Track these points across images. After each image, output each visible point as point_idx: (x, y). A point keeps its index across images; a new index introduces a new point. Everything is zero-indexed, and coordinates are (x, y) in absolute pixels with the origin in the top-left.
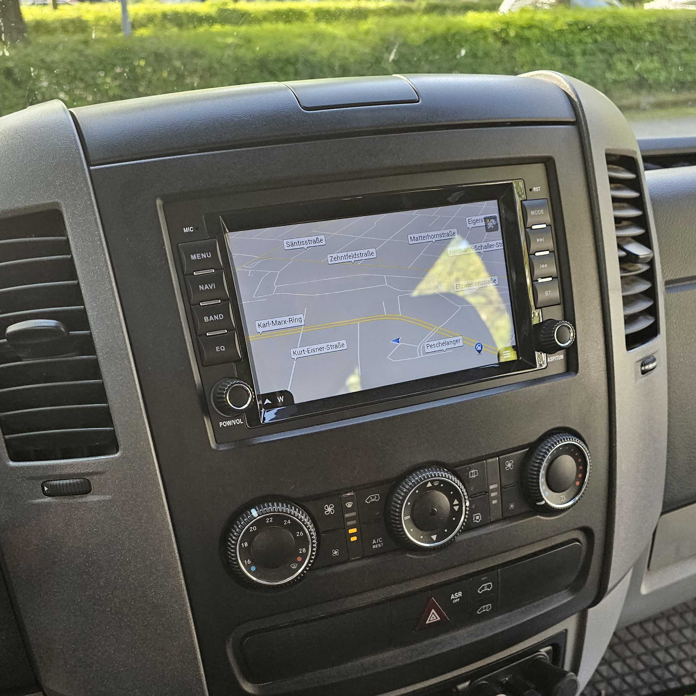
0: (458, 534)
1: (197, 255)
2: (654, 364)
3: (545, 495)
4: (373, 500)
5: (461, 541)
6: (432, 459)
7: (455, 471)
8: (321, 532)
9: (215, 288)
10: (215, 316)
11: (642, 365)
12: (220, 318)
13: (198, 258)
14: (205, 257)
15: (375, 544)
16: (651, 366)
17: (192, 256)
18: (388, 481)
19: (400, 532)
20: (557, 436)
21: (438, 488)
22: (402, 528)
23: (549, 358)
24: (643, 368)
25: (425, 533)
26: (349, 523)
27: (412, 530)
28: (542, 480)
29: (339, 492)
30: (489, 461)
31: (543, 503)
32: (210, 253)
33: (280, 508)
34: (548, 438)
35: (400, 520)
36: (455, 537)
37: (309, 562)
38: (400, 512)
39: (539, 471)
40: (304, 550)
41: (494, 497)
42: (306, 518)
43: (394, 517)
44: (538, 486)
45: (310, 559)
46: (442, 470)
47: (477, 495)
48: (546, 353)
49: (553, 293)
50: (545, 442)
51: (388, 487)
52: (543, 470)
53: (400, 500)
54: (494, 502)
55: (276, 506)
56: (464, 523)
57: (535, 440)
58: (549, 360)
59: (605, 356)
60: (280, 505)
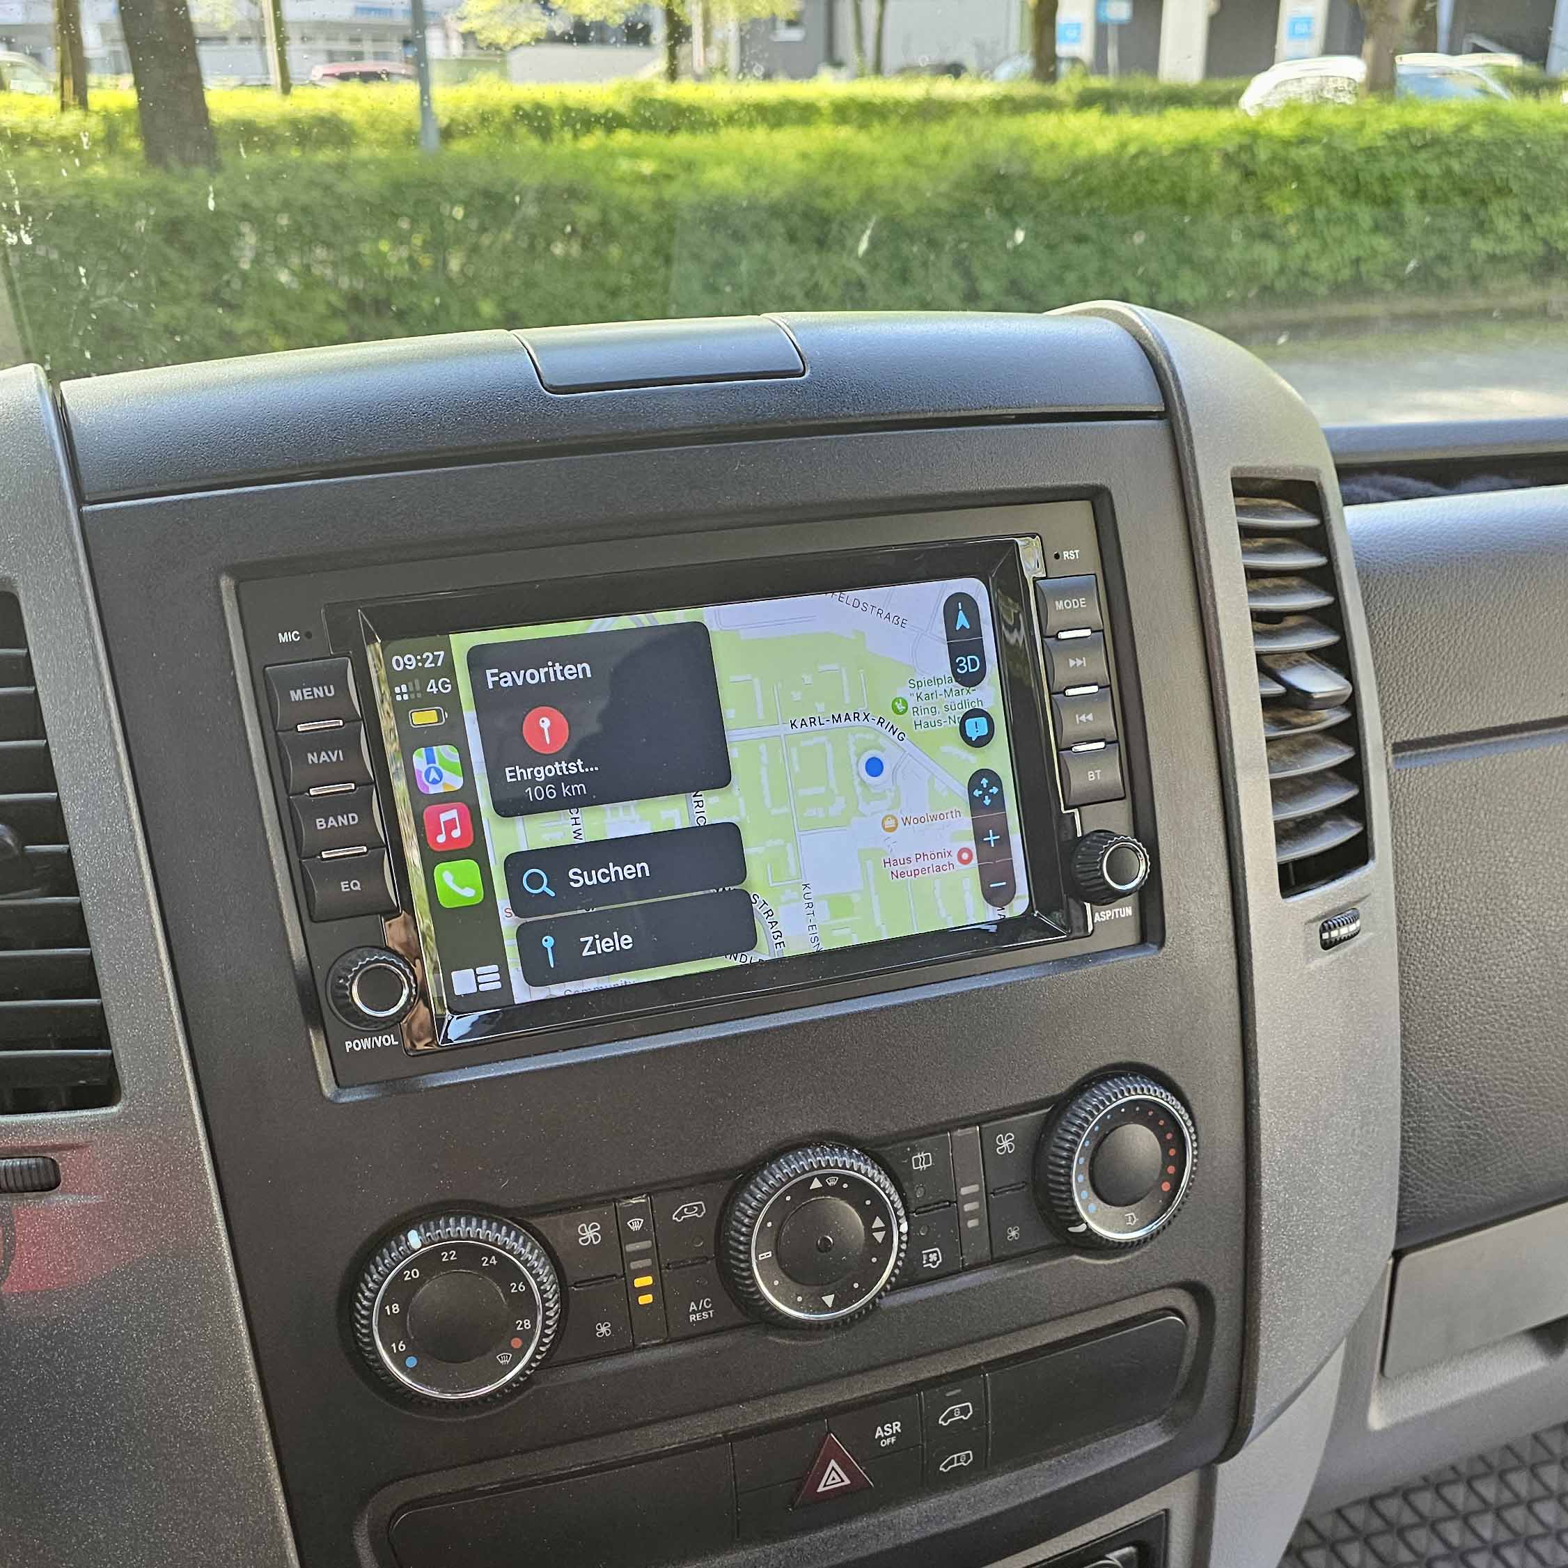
0: (883, 1294)
1: (304, 690)
2: (1353, 927)
3: (1087, 1212)
4: (691, 1214)
5: (892, 1310)
6: (827, 1127)
7: (876, 1153)
8: (570, 1281)
9: (342, 759)
10: (340, 818)
11: (1323, 930)
12: (352, 823)
13: (306, 698)
14: (322, 695)
15: (694, 1312)
16: (1344, 931)
17: (292, 693)
18: (727, 1174)
19: (749, 1286)
20: (1115, 1083)
21: (836, 1191)
22: (752, 1277)
23: (1097, 914)
24: (1326, 936)
25: (807, 1289)
26: (634, 1265)
27: (776, 1283)
28: (1079, 1179)
29: (609, 1198)
30: (959, 1132)
31: (1082, 1228)
32: (332, 687)
33: (472, 1230)
34: (1094, 1086)
35: (749, 1261)
36: (877, 1300)
37: (537, 1351)
38: (748, 1244)
39: (1070, 1159)
40: (527, 1324)
41: (971, 1212)
42: (531, 1252)
43: (735, 1254)
44: (1070, 1191)
45: (541, 1344)
46: (845, 1152)
47: (929, 1208)
48: (1092, 903)
49: (1106, 774)
50: (1087, 1095)
51: (724, 1187)
52: (1080, 1156)
53: (748, 1216)
54: (972, 1223)
55: (463, 1226)
56: (897, 1271)
57: (1063, 1090)
58: (1097, 918)
59: (1229, 909)
60: (474, 1223)
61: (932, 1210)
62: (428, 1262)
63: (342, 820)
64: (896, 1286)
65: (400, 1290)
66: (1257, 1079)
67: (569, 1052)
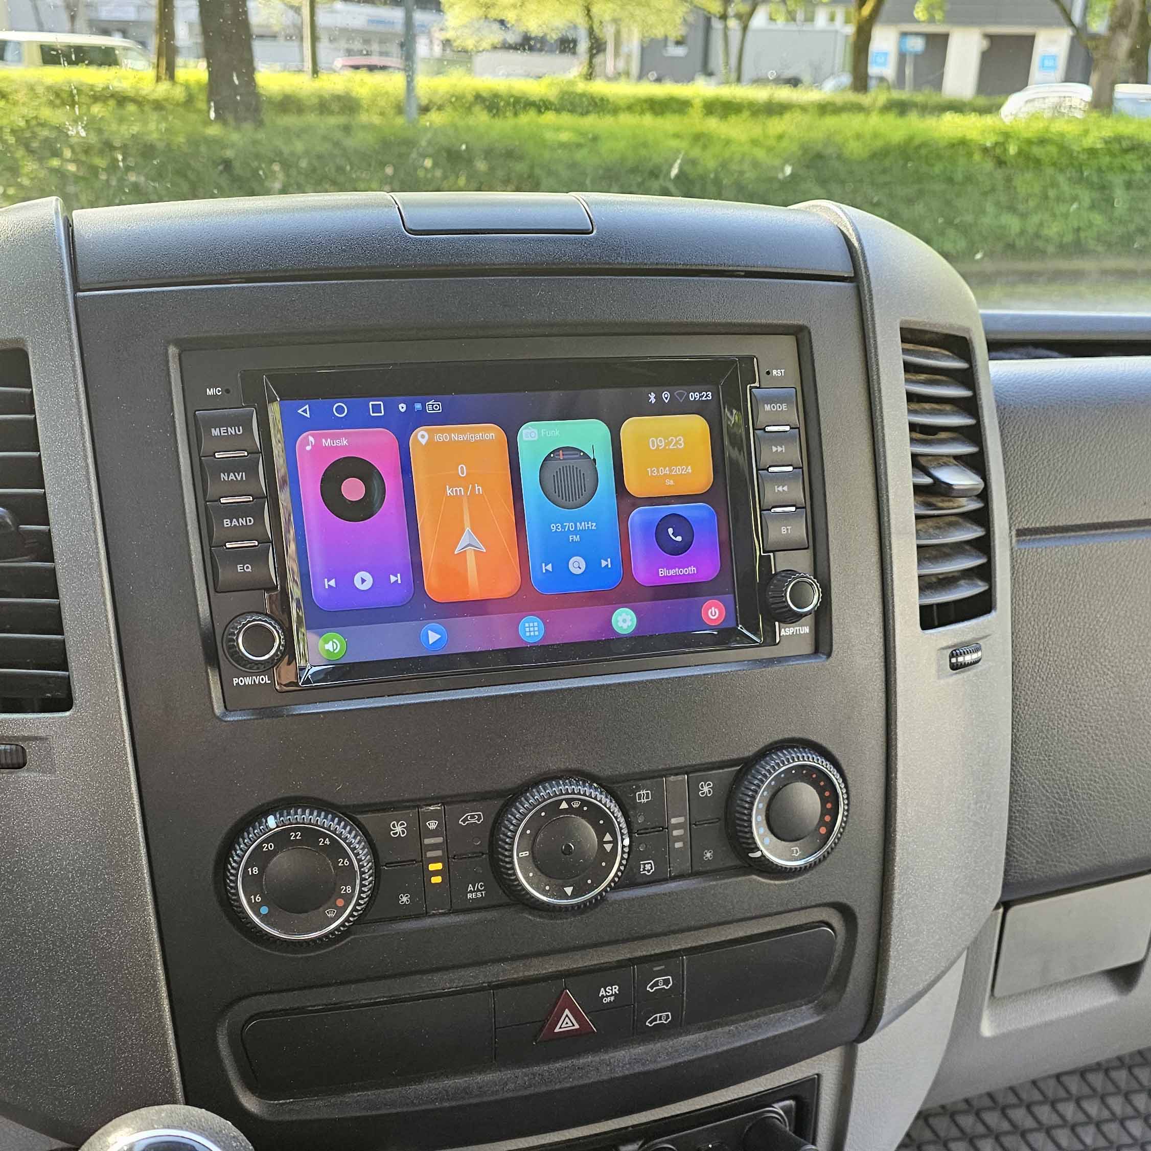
1: (222, 429)
2: (975, 656)
3: (763, 843)
4: (473, 821)
5: (615, 902)
6: (573, 766)
8: (382, 861)
9: (244, 479)
10: (240, 519)
11: (952, 656)
12: (248, 524)
13: (222, 434)
14: (233, 433)
15: (471, 892)
16: (968, 658)
17: (213, 430)
18: (499, 794)
19: (511, 875)
20: (788, 752)
21: (579, 812)
22: (513, 868)
23: (783, 630)
24: (954, 660)
25: (552, 881)
26: (430, 854)
27: (531, 875)
28: (758, 819)
29: (416, 804)
30: (672, 778)
31: (758, 854)
32: (241, 428)
33: (313, 818)
34: (773, 753)
35: (511, 856)
36: (604, 894)
37: (354, 909)
38: (512, 844)
39: (752, 803)
40: (349, 889)
41: (677, 836)
42: (355, 837)
43: (502, 851)
44: (751, 827)
45: (358, 904)
46: (587, 784)
47: (647, 831)
48: (780, 622)
49: (794, 530)
50: (768, 758)
51: (498, 803)
52: (759, 803)
53: (513, 824)
54: (678, 845)
55: (307, 815)
56: (619, 874)
57: (751, 754)
58: (783, 633)
59: (881, 635)
60: (315, 813)
61: (650, 833)
62: (281, 838)
63: (242, 521)
64: (617, 886)
65: (260, 858)
66: (896, 759)
67: (391, 697)
